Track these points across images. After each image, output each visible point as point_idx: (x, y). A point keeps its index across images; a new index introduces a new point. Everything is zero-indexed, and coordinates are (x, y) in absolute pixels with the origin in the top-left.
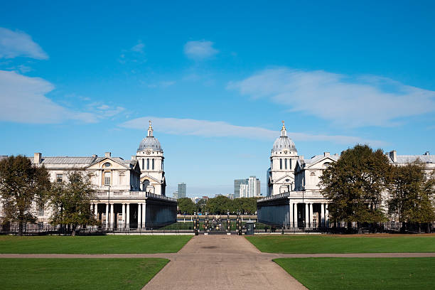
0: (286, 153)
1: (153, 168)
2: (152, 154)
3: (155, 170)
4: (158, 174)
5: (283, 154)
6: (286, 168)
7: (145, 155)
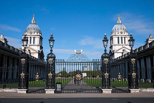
0: (122, 33)
1: (34, 43)
2: (33, 34)
3: (35, 44)
4: (37, 47)
5: (120, 34)
6: (122, 43)
7: (29, 34)
